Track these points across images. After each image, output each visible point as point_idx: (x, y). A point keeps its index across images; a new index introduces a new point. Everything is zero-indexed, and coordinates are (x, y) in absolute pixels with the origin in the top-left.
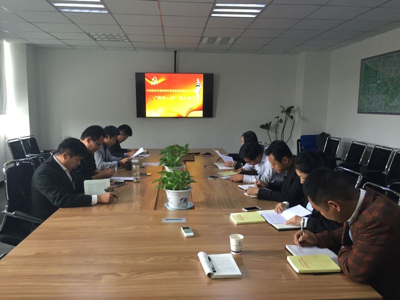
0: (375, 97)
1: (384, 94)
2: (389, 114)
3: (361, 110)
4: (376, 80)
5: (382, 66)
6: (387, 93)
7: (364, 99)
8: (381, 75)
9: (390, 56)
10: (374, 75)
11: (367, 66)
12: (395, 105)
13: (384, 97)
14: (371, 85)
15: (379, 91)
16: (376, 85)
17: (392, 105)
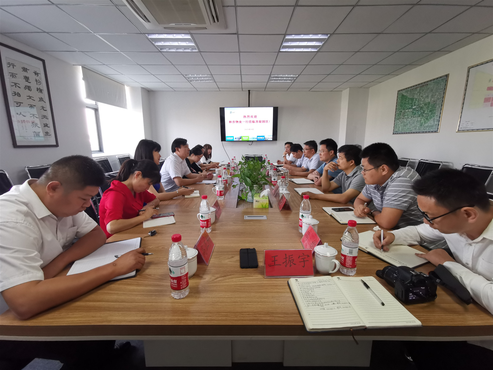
0: (410, 120)
1: (419, 116)
2: (423, 132)
3: (397, 131)
4: (412, 106)
5: (418, 94)
6: (422, 116)
7: (400, 123)
8: (417, 102)
9: (427, 84)
10: (410, 102)
11: (403, 95)
12: (430, 125)
13: (419, 119)
14: (407, 111)
15: (414, 115)
16: (411, 110)
17: (426, 125)
